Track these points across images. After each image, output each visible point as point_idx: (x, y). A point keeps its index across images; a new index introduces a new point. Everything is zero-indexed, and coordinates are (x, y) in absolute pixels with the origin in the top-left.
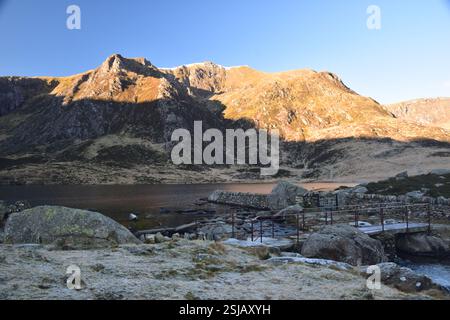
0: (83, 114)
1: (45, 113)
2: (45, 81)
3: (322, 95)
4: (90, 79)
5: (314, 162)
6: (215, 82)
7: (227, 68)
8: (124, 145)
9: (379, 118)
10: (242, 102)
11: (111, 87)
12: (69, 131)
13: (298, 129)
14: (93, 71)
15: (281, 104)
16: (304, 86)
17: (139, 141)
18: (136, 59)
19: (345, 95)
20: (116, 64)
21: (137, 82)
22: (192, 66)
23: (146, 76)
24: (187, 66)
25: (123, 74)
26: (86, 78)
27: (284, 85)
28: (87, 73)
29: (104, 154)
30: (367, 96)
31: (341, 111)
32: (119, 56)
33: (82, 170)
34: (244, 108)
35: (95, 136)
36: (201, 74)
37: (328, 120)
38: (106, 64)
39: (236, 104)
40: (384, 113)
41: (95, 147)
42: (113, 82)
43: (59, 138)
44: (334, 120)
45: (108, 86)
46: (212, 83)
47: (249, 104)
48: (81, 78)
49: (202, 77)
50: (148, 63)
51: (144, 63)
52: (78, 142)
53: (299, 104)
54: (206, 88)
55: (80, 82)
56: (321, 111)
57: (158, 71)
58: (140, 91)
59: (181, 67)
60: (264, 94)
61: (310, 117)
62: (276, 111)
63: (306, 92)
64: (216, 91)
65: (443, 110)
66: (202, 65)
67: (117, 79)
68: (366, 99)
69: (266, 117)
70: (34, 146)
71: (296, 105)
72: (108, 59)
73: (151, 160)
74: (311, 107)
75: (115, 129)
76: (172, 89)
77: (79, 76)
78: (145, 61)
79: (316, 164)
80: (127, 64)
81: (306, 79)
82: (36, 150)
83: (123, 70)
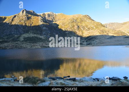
0: (16, 27)
1: (3, 28)
2: (2, 17)
3: (86, 21)
4: (17, 17)
5: (87, 40)
6: (53, 18)
7: (57, 14)
8: (31, 37)
9: (103, 28)
10: (63, 24)
11: (24, 19)
12: (13, 33)
13: (81, 31)
14: (17, 14)
15: (75, 24)
16: (81, 19)
17: (35, 35)
18: (30, 11)
19: (93, 21)
20: (25, 12)
21: (32, 18)
22: (46, 13)
23: (34, 16)
24: (45, 13)
25: (27, 15)
26: (15, 16)
27: (75, 19)
28: (15, 15)
29: (26, 39)
30: (99, 22)
31: (92, 26)
32: (25, 10)
33: (23, 44)
34: (64, 25)
35: (21, 34)
36: (49, 15)
37: (89, 28)
38: (21, 12)
39: (62, 24)
40: (104, 26)
41: (22, 37)
42: (24, 18)
43: (10, 35)
44: (91, 29)
45: (23, 19)
46: (52, 18)
47: (65, 24)
48: (13, 17)
49: (49, 16)
50: (34, 12)
51: (32, 12)
52: (16, 36)
53: (80, 24)
54: (51, 20)
55: (13, 18)
56: (87, 26)
57: (37, 15)
58: (33, 20)
59: (43, 13)
60: (70, 21)
61: (84, 28)
62: (74, 26)
63: (82, 21)
64: (54, 21)
65: (116, 26)
66: (49, 13)
67: (26, 17)
68: (99, 23)
69: (71, 28)
70: (2, 37)
71: (79, 24)
72: (22, 11)
73: (41, 41)
74: (84, 25)
75: (27, 32)
76: (43, 20)
77: (13, 16)
78: (33, 11)
79: (88, 41)
80: (28, 12)
81: (81, 17)
82: (4, 39)
83: (27, 14)
